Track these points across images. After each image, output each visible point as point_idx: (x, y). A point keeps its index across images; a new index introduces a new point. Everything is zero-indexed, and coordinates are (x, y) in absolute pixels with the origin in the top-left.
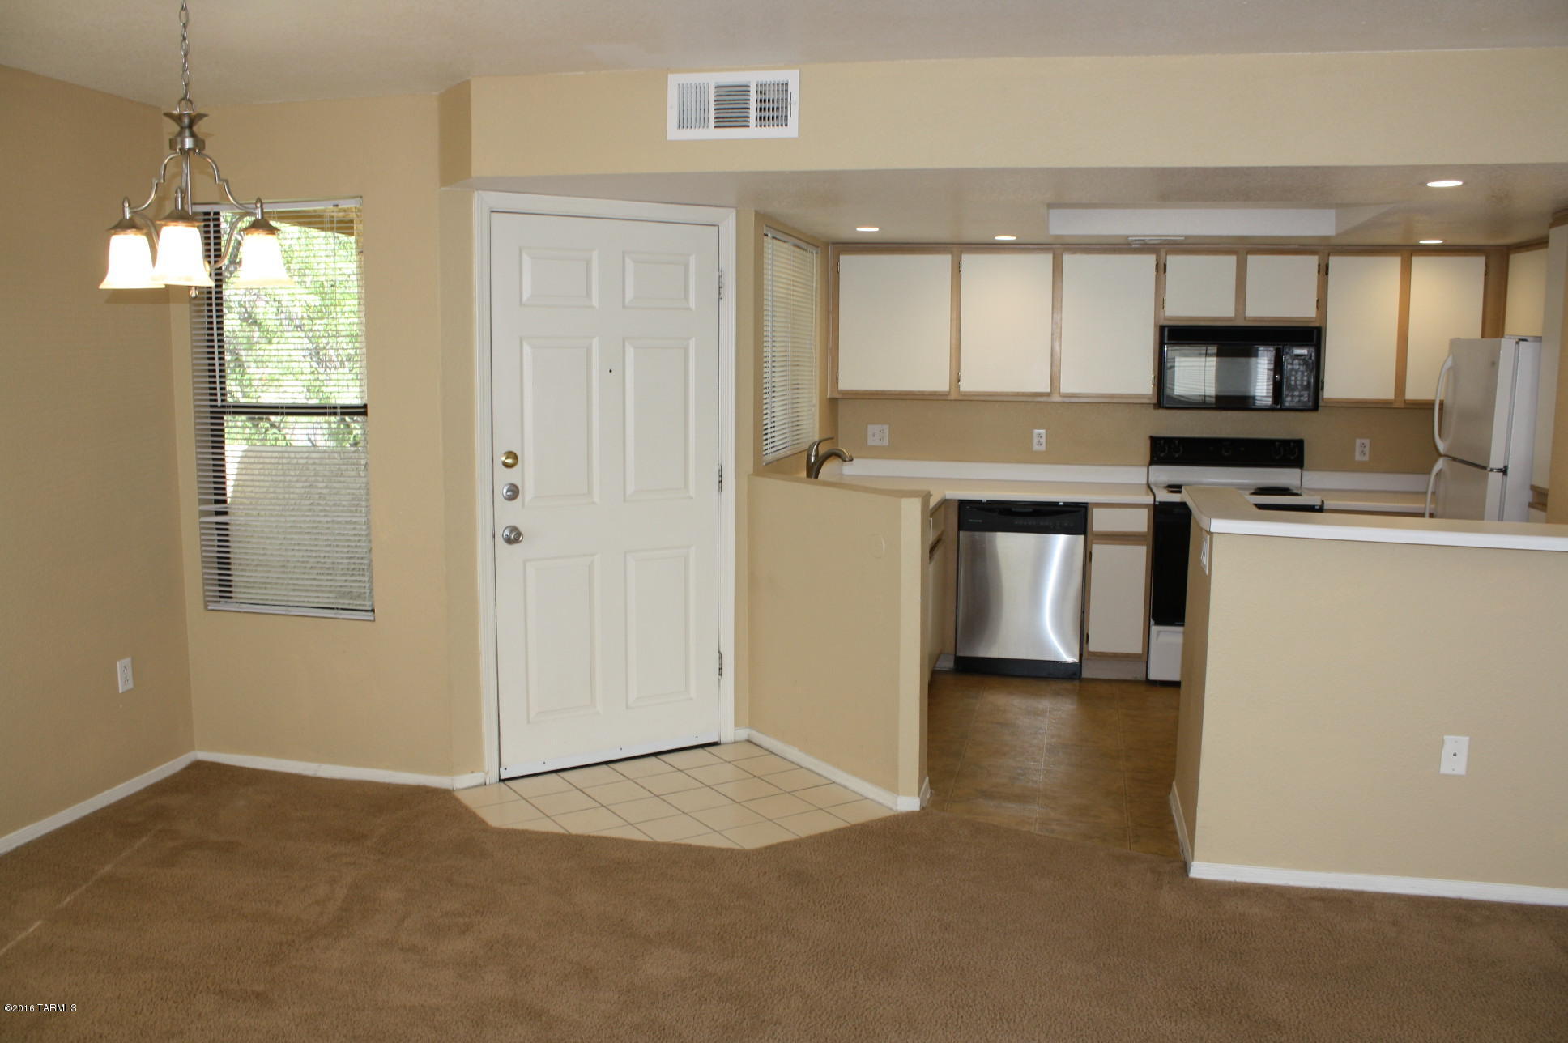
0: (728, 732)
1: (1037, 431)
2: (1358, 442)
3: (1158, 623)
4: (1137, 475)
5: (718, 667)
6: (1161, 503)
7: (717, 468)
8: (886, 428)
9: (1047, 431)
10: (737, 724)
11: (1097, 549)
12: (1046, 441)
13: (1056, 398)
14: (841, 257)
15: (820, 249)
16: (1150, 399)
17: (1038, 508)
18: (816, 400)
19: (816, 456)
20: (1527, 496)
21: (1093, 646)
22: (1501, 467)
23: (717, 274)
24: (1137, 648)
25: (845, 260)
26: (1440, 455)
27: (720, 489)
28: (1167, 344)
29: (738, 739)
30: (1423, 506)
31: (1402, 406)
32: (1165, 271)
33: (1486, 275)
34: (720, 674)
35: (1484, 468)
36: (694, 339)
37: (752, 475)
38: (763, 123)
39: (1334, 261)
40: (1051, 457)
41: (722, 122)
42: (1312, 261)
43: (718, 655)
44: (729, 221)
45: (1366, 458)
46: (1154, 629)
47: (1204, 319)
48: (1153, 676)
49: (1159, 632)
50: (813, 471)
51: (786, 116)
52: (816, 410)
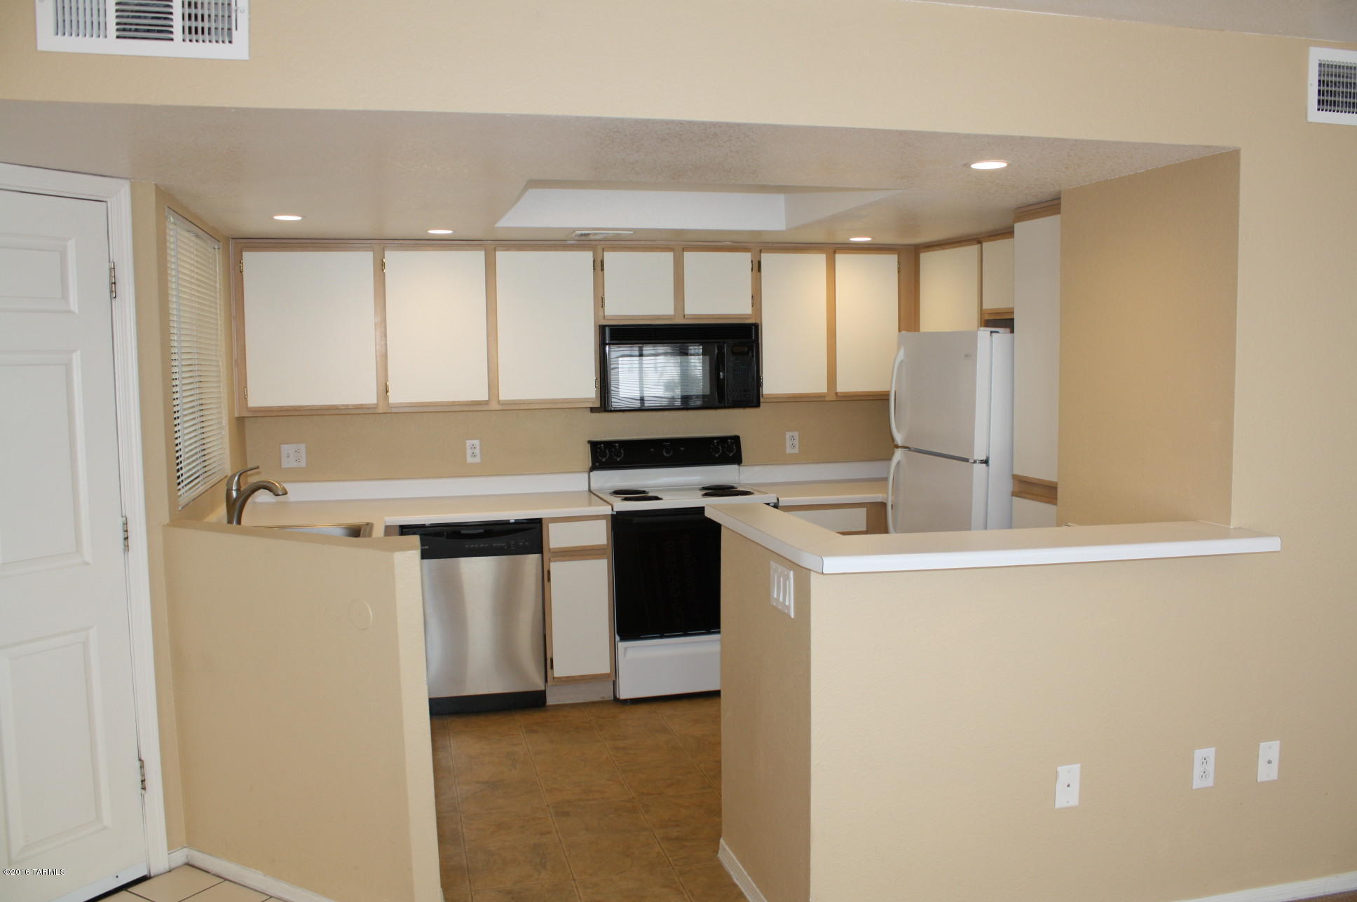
0: (160, 860)
1: (469, 443)
2: (788, 435)
3: (623, 639)
4: (577, 482)
5: (139, 779)
6: (619, 513)
7: (120, 521)
8: (302, 447)
9: (480, 442)
10: (171, 846)
11: (556, 568)
12: (481, 452)
13: (494, 406)
14: (244, 254)
15: (221, 243)
16: (593, 402)
17: (491, 527)
18: (225, 422)
19: (238, 490)
20: (1008, 486)
21: (559, 671)
22: (984, 458)
23: (107, 267)
24: (605, 668)
25: (249, 258)
26: (897, 447)
27: (127, 547)
28: (609, 344)
29: (173, 866)
30: (885, 496)
31: (834, 398)
32: (602, 270)
33: (898, 272)
34: (144, 788)
35: (966, 460)
36: (79, 352)
37: (168, 525)
38: (194, 37)
39: (766, 258)
40: (487, 469)
41: (125, 31)
42: (745, 258)
43: (138, 764)
44: (120, 197)
45: (796, 451)
46: (622, 645)
47: (643, 317)
48: (623, 695)
49: (626, 649)
50: (236, 509)
51: (229, 29)
52: (226, 432)
